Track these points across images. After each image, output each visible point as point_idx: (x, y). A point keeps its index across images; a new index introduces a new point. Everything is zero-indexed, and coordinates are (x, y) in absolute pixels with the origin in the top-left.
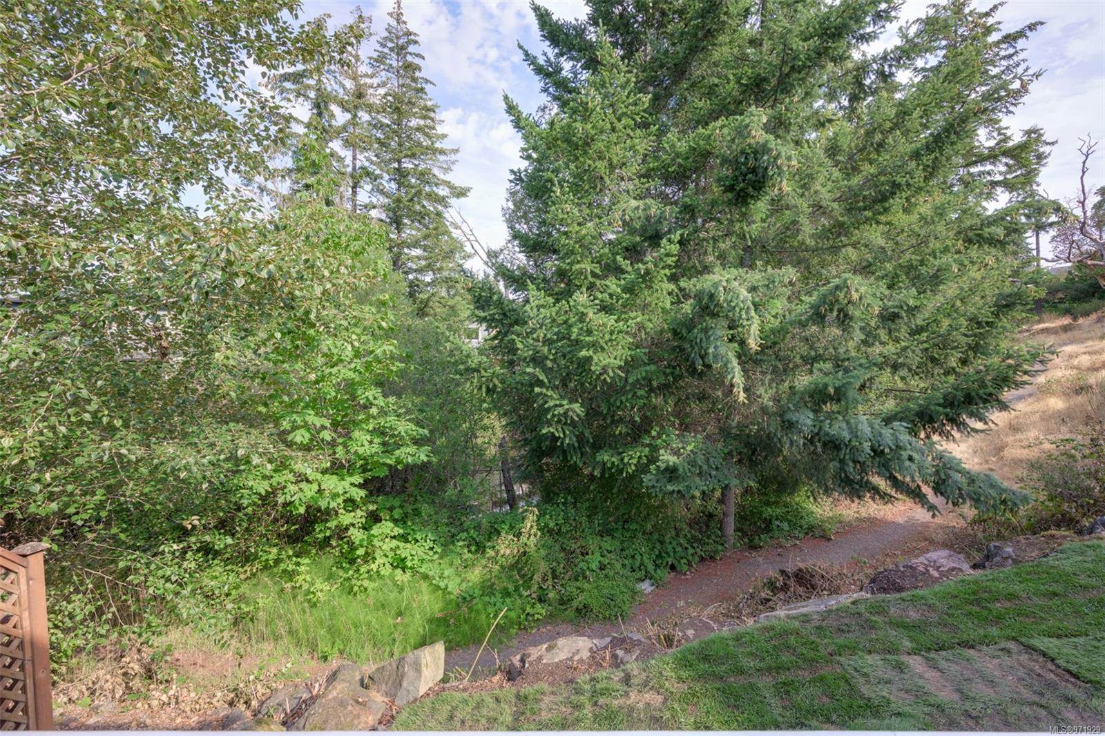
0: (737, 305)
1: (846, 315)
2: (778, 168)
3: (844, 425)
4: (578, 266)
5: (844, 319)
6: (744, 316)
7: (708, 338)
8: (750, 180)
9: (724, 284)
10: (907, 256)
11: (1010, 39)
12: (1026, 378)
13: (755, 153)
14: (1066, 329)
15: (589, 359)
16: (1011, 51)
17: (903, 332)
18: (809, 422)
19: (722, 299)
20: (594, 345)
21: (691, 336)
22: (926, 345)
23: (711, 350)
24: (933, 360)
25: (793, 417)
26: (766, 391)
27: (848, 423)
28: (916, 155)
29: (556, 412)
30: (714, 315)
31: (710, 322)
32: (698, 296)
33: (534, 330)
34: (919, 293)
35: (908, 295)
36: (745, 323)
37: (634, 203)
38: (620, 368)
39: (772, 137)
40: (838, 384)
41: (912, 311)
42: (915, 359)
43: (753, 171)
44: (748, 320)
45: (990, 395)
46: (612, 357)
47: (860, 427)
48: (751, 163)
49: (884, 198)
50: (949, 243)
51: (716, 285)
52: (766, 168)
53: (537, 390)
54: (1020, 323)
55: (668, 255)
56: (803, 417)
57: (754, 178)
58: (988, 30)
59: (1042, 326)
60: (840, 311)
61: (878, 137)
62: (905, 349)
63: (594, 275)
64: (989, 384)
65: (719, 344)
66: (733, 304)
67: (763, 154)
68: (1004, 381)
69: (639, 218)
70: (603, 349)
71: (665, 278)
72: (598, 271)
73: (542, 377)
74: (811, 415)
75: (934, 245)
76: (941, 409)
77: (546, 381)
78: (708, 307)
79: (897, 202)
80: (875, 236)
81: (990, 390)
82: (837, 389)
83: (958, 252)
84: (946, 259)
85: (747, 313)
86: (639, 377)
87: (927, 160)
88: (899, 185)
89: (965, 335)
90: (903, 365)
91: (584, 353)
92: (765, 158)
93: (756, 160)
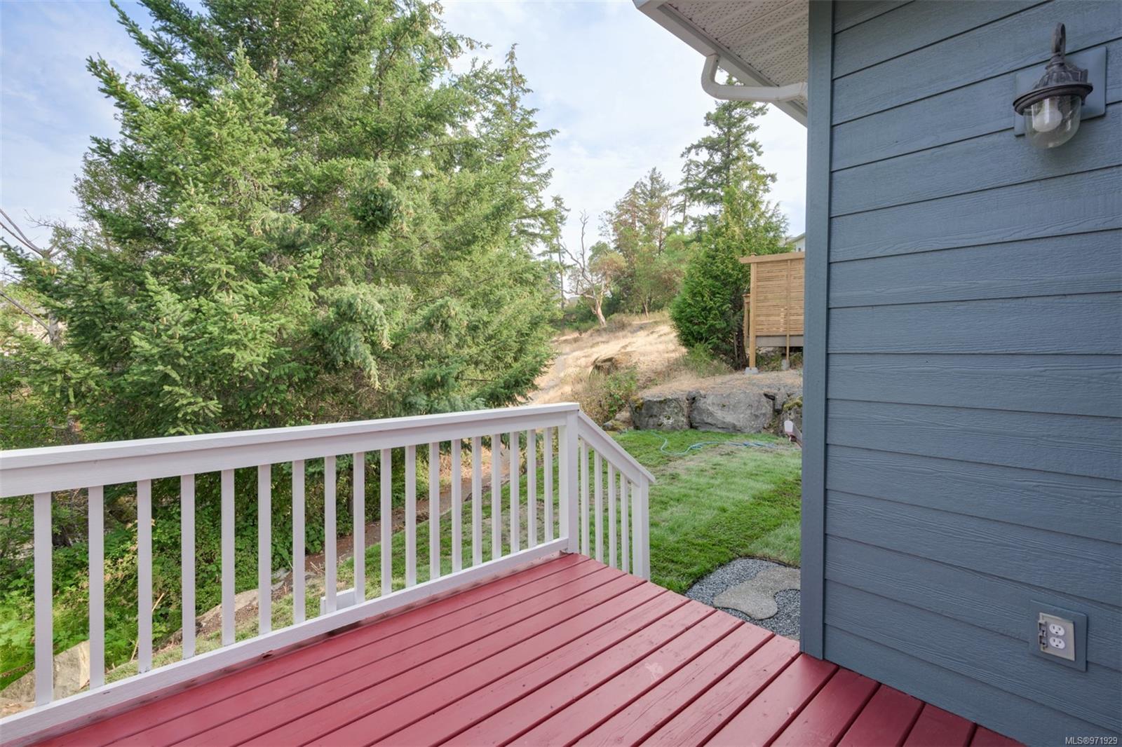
0: (373, 314)
1: (447, 326)
2: (400, 212)
3: (447, 403)
4: (211, 266)
5: (446, 328)
6: (378, 323)
7: (349, 339)
8: (378, 215)
9: (362, 296)
10: (482, 286)
11: (542, 135)
12: (546, 369)
13: (382, 195)
14: (576, 340)
15: (233, 356)
16: (542, 144)
17: (481, 340)
18: (424, 403)
19: (360, 308)
20: (238, 344)
21: (332, 337)
22: (495, 348)
23: (352, 349)
24: (498, 358)
25: (412, 399)
26: (391, 382)
27: (449, 401)
28: (487, 218)
29: (189, 411)
30: (351, 320)
31: (350, 327)
32: (337, 304)
33: (168, 328)
34: (490, 313)
35: (483, 313)
36: (379, 328)
37: (274, 215)
38: (263, 365)
39: (395, 188)
40: (443, 373)
41: (486, 324)
42: (488, 357)
43: (380, 209)
44: (381, 326)
45: (528, 380)
46: (255, 354)
47: (456, 403)
48: (379, 203)
49: (469, 243)
50: (506, 280)
51: (354, 296)
52: (391, 210)
53: (166, 388)
54: (550, 335)
55: (310, 267)
56: (419, 399)
57: (381, 215)
58: (530, 125)
59: (564, 338)
60: (443, 322)
61: (464, 198)
62: (482, 350)
63: (228, 275)
64: (527, 373)
65: (358, 343)
66: (369, 313)
67: (388, 198)
68: (535, 371)
69: (278, 228)
70: (246, 347)
71: (307, 287)
72: (232, 272)
73: (174, 375)
74: (425, 398)
75: (497, 281)
76: (502, 390)
77: (178, 378)
78: (347, 314)
79: (476, 248)
80: (462, 268)
81: (528, 377)
82: (442, 377)
83: (511, 287)
84: (504, 292)
85: (380, 320)
86: (282, 372)
87: (494, 223)
88: (477, 237)
89: (515, 342)
90: (481, 361)
91: (226, 350)
92: (390, 202)
93: (383, 200)
